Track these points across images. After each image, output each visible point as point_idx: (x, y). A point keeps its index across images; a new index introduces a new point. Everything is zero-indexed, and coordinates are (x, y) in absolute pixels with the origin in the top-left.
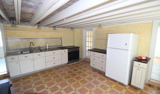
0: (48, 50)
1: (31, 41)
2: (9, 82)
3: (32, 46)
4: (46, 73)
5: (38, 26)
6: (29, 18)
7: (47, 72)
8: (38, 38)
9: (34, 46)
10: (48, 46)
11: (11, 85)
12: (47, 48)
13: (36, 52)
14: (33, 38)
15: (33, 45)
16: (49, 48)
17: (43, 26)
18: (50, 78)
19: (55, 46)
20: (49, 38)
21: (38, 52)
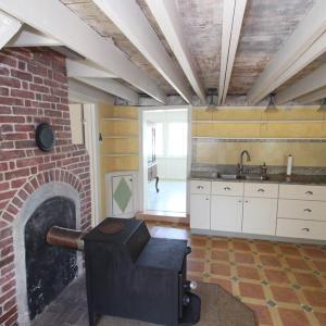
0: (288, 179)
1: (245, 146)
2: (186, 241)
3: (245, 163)
4: (274, 252)
5: (271, 103)
6: (248, 84)
7: (276, 248)
8: (265, 141)
9: (251, 164)
10: (293, 168)
11: (189, 250)
12: (289, 173)
13: (252, 180)
14: (251, 141)
15: (249, 160)
16: (292, 174)
17: (283, 104)
18: (283, 273)
19: (317, 168)
20: (300, 141)
21: (259, 181)
